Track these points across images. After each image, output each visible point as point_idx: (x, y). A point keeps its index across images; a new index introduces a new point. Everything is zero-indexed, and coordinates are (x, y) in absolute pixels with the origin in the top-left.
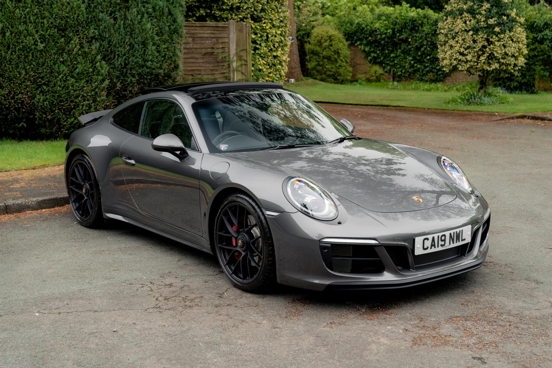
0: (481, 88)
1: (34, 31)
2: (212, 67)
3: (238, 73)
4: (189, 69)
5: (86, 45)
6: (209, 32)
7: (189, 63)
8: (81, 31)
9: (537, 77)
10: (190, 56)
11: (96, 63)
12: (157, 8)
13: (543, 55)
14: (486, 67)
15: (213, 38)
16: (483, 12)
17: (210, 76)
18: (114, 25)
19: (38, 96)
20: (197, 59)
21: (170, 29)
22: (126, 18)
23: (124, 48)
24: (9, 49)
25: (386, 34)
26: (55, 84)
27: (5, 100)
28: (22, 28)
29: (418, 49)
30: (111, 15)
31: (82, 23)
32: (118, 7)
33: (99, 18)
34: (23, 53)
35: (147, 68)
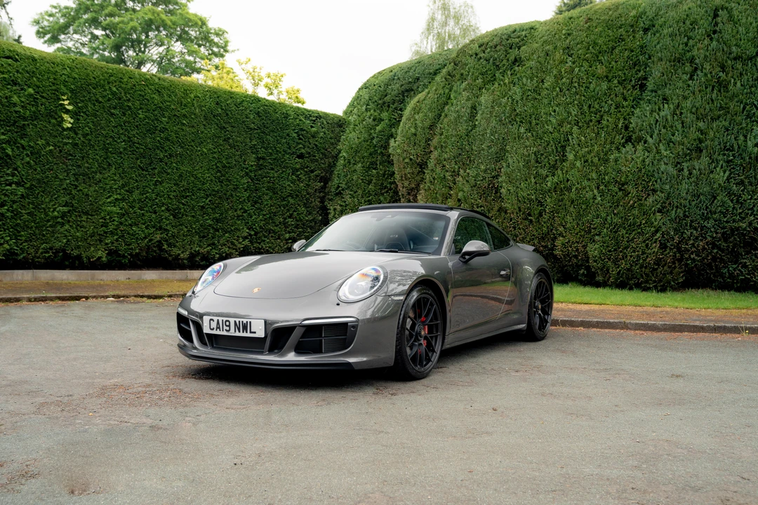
8: (641, 184)
11: (650, 215)
18: (678, 176)
30: (676, 166)
31: (643, 176)
32: (688, 158)
33: (662, 169)
34: (584, 207)
35: (716, 221)
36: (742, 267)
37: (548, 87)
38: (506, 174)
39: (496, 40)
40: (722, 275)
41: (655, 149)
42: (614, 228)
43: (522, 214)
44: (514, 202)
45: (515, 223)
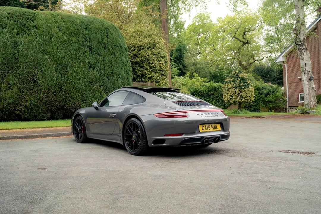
0: (239, 108)
1: (82, 83)
5: (99, 88)
8: (98, 83)
9: (260, 106)
12: (123, 76)
13: (262, 99)
14: (240, 101)
16: (238, 82)
18: (109, 81)
19: (82, 104)
21: (127, 83)
22: (112, 79)
23: (112, 89)
24: (73, 88)
25: (205, 92)
26: (88, 100)
27: (71, 105)
28: (78, 81)
29: (217, 97)
30: (107, 78)
31: (98, 80)
32: (110, 75)
33: (104, 79)
37: (55, 41)
38: (41, 75)
39: (17, 14)
41: (100, 72)
43: (51, 92)
44: (46, 87)
45: (46, 95)
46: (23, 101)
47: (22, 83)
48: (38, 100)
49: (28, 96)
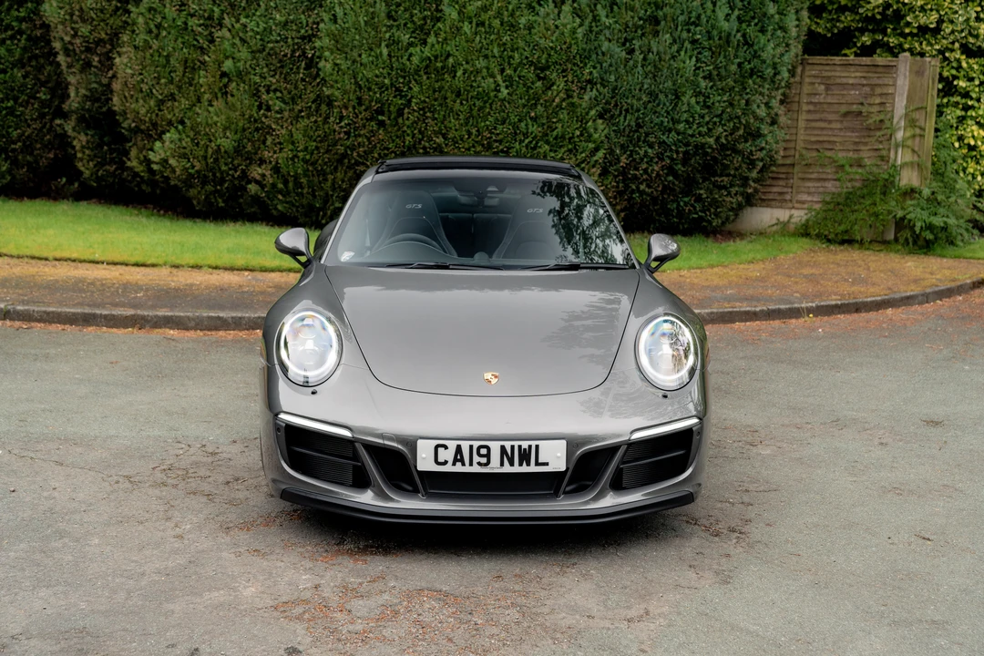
1: (496, 71)
2: (857, 137)
3: (906, 149)
4: (813, 139)
5: (576, 93)
6: (858, 74)
7: (814, 128)
8: (572, 70)
10: (817, 116)
11: (587, 122)
15: (863, 85)
17: (851, 154)
18: (627, 61)
20: (830, 122)
21: (741, 68)
22: (649, 50)
24: (458, 95)
28: (481, 63)
30: (624, 44)
31: (574, 57)
32: (640, 32)
33: (604, 49)
34: (477, 103)
35: (678, 134)
36: (695, 201)
38: (330, 35)
40: (667, 213)
41: (591, 14)
42: (531, 142)
43: (365, 110)
44: (348, 87)
45: (349, 124)
46: (268, 143)
47: (265, 70)
48: (321, 141)
49: (285, 125)
